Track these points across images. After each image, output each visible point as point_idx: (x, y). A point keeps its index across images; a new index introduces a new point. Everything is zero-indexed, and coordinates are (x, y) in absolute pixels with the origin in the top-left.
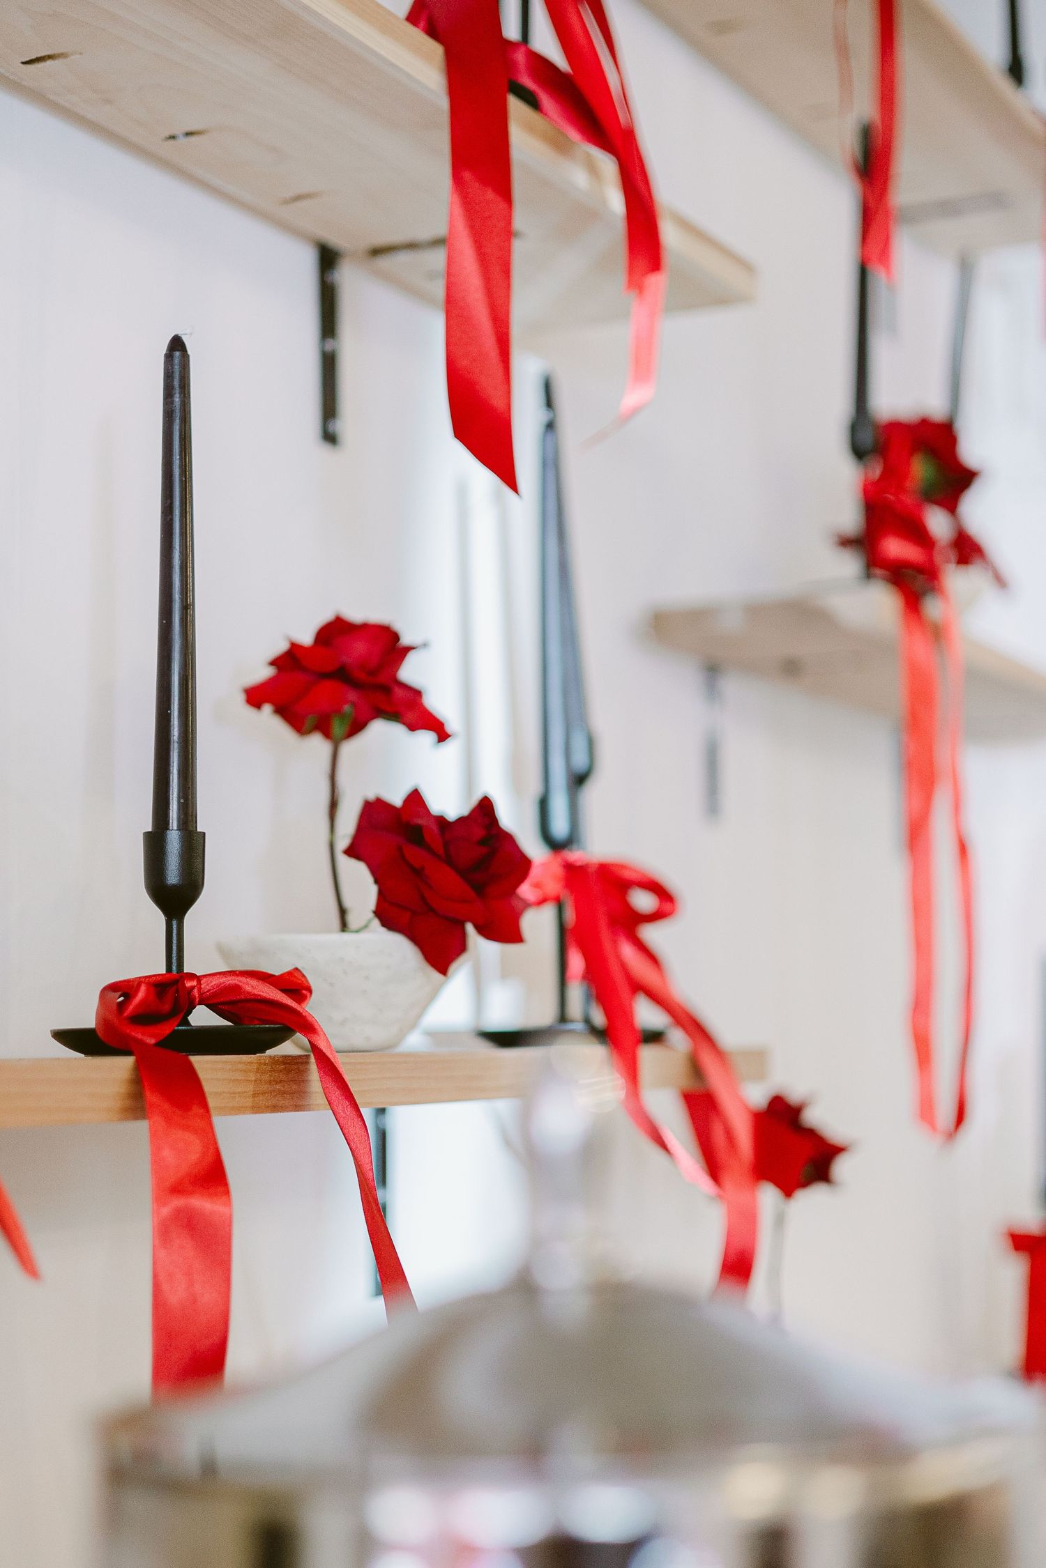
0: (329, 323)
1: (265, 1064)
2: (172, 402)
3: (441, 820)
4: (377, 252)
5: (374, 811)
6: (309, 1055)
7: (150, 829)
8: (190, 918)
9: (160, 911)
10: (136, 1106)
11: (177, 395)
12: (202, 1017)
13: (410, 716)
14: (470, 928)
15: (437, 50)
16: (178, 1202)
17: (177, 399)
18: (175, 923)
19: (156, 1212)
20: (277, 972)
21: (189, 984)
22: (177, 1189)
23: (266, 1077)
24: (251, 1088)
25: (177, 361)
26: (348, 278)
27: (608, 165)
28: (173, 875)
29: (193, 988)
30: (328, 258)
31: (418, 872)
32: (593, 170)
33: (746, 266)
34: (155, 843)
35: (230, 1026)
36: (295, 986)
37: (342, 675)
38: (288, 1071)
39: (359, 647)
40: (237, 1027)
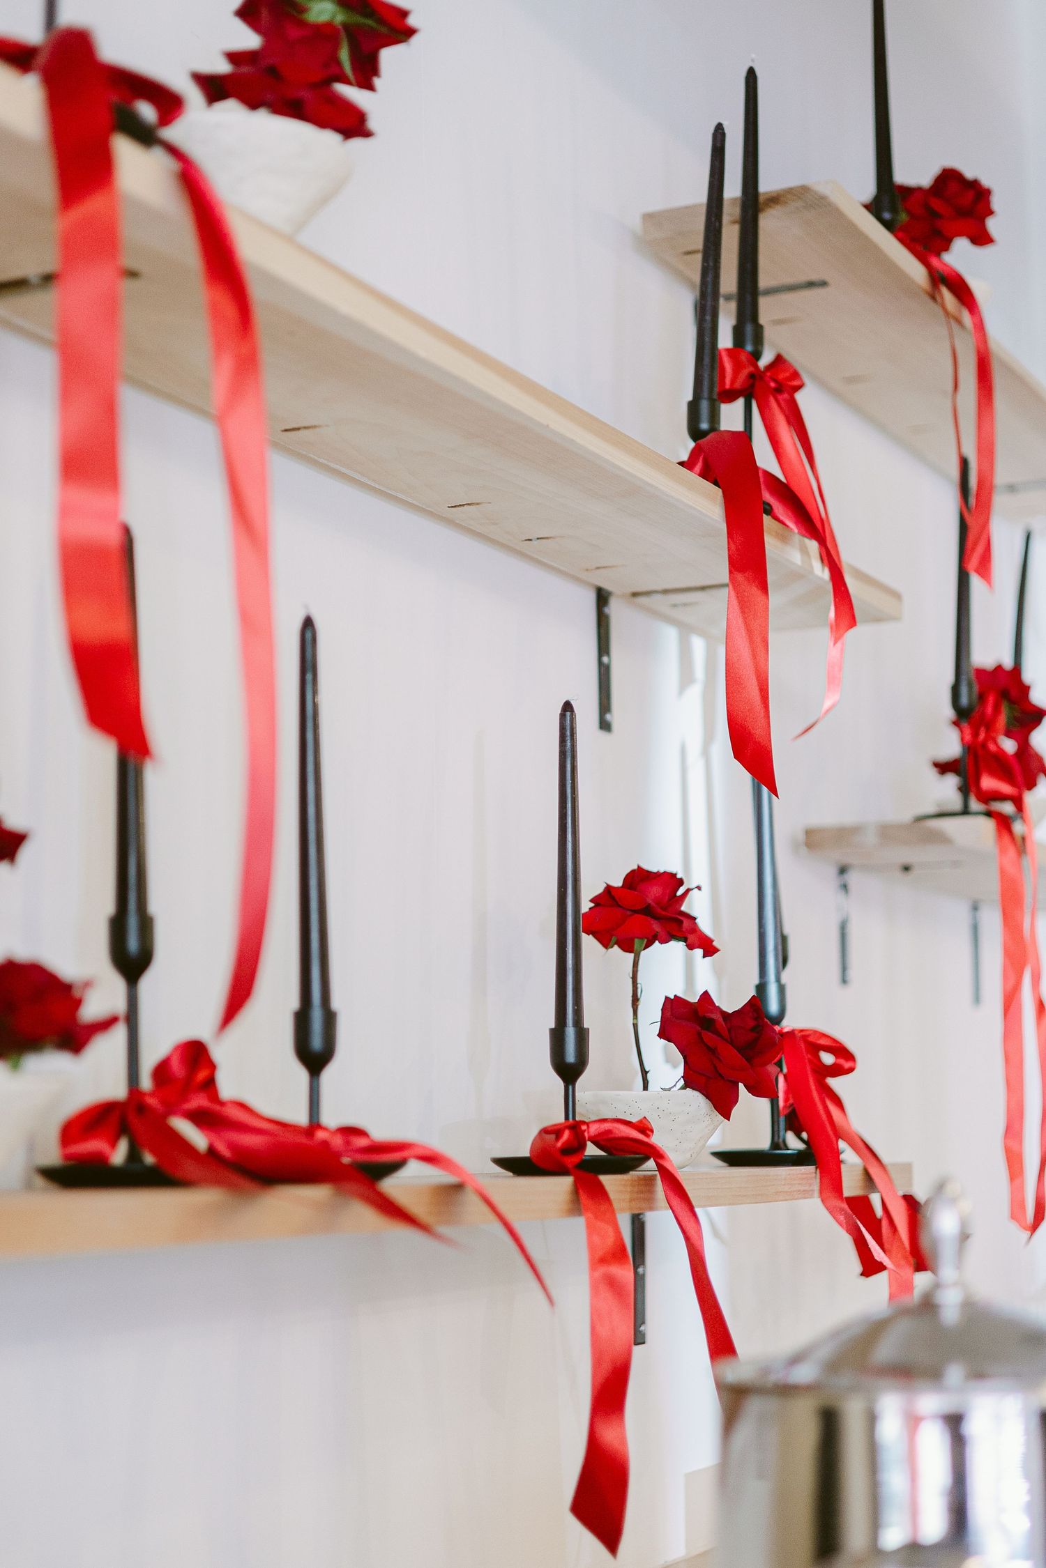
0: (603, 646)
1: (635, 1181)
2: (565, 746)
3: (724, 1014)
4: (635, 595)
5: (674, 1008)
6: (656, 1175)
7: (553, 1026)
8: (580, 1083)
9: (560, 1079)
10: (576, 1206)
11: (569, 741)
12: (592, 1150)
13: (691, 938)
14: (741, 1086)
15: (717, 492)
16: (603, 1270)
17: (569, 743)
18: (570, 1087)
19: (591, 1277)
20: (634, 1120)
21: (584, 1127)
22: (603, 1261)
23: (636, 1189)
24: (628, 1197)
25: (568, 718)
26: (615, 609)
27: (813, 545)
28: (571, 1057)
29: (585, 1130)
30: (602, 598)
31: (712, 1051)
32: (804, 551)
33: (897, 596)
34: (557, 1036)
35: (604, 1156)
36: (644, 1127)
37: (647, 911)
38: (646, 1185)
39: (655, 891)
40: (612, 1157)
